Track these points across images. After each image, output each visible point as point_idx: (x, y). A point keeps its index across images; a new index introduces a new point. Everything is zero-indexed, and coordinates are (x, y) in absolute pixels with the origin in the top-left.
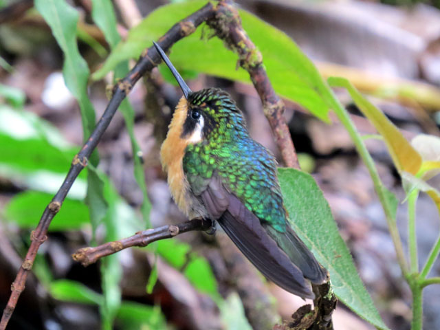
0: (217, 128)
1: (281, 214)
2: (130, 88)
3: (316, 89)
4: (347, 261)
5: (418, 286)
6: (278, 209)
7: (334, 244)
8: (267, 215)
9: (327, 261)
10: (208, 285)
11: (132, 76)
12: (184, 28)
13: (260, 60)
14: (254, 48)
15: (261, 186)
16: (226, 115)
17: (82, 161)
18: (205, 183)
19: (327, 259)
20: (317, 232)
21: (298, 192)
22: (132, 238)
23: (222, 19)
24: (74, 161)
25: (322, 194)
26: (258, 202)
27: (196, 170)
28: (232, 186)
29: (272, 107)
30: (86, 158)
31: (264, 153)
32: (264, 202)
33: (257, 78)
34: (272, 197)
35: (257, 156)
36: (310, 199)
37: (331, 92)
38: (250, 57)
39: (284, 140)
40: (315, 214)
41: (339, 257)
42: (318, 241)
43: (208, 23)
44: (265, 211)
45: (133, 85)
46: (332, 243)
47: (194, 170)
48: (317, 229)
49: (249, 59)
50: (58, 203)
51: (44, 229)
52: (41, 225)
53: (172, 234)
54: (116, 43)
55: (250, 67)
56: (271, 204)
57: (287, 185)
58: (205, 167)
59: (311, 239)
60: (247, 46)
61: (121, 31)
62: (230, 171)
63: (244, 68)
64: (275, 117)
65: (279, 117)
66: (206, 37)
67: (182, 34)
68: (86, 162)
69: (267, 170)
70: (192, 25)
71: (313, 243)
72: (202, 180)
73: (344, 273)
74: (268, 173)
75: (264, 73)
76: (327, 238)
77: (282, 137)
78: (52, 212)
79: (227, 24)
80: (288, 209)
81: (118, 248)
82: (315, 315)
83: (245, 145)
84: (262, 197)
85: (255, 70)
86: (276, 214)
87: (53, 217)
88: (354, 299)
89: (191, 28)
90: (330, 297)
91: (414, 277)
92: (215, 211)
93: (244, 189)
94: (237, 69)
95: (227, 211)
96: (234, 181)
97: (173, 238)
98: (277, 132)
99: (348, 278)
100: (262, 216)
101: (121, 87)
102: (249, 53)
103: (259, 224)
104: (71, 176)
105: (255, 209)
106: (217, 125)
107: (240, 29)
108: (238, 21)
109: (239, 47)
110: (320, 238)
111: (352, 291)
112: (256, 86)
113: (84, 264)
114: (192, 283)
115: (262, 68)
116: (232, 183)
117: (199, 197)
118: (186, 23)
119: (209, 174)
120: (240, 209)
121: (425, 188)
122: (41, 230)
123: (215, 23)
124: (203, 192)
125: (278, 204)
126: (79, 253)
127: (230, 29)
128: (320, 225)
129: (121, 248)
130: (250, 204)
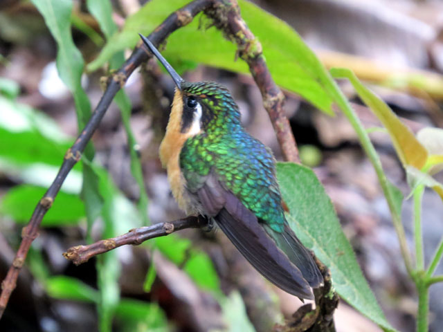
0: (216, 120)
1: (280, 213)
2: (125, 80)
3: (319, 80)
4: (351, 258)
5: (424, 285)
6: (276, 208)
7: (337, 241)
8: (264, 214)
9: (329, 259)
10: (210, 282)
11: (127, 67)
12: (181, 18)
13: (260, 51)
14: (253, 38)
15: (258, 185)
16: (225, 110)
17: (75, 155)
18: (202, 180)
19: (329, 256)
20: (319, 229)
21: (298, 188)
22: (126, 236)
23: (220, 8)
24: (66, 155)
25: (323, 189)
26: (255, 200)
27: (193, 167)
28: (229, 184)
29: (272, 99)
30: (79, 153)
31: (262, 151)
32: (261, 200)
33: (256, 70)
34: (270, 195)
35: (255, 154)
36: (311, 194)
37: (334, 83)
38: (249, 48)
39: (285, 133)
40: (317, 209)
41: (341, 254)
42: (320, 237)
43: (205, 12)
44: (262, 210)
45: (128, 77)
46: (335, 240)
47: (190, 167)
48: (319, 225)
49: (248, 50)
50: (50, 199)
51: (36, 225)
52: (33, 221)
53: (167, 232)
54: (111, 33)
55: (249, 58)
56: (268, 203)
57: (288, 180)
58: (201, 164)
59: (313, 236)
60: (246, 36)
61: (117, 19)
62: (227, 169)
63: (243, 59)
64: (276, 110)
65: (279, 109)
66: (203, 27)
67: (179, 24)
68: (79, 156)
69: (265, 169)
70: (189, 15)
71: (314, 240)
72: (198, 177)
73: (347, 270)
74: (266, 172)
75: (264, 65)
76: (329, 235)
77: (282, 130)
78: (43, 208)
79: (226, 13)
80: (289, 205)
81: (111, 246)
82: (316, 315)
83: (242, 141)
84: (259, 196)
85: (254, 61)
86: (274, 213)
87: (44, 213)
88: (357, 298)
89: (188, 17)
90: (332, 296)
91: (419, 275)
92: (212, 209)
93: (241, 187)
94: (235, 60)
95: (224, 209)
96: (230, 179)
97: (169, 235)
98: (276, 125)
99: (351, 276)
100: (259, 215)
101: (115, 78)
102: (249, 44)
103: (257, 222)
104: (63, 170)
105: (252, 207)
106: (215, 117)
107: (239, 19)
108: (237, 11)
109: (238, 37)
110: (322, 235)
111: (355, 290)
112: (256, 78)
113: (76, 263)
114: (193, 280)
115: (261, 59)
116: (229, 181)
117: (196, 194)
118: (183, 12)
119: (206, 172)
120: (238, 207)
121: (431, 183)
122: (33, 227)
123: (213, 12)
124: (200, 189)
125: (276, 202)
126: (70, 251)
127: (229, 19)
128: (322, 222)
129: (114, 246)
130: (247, 202)
